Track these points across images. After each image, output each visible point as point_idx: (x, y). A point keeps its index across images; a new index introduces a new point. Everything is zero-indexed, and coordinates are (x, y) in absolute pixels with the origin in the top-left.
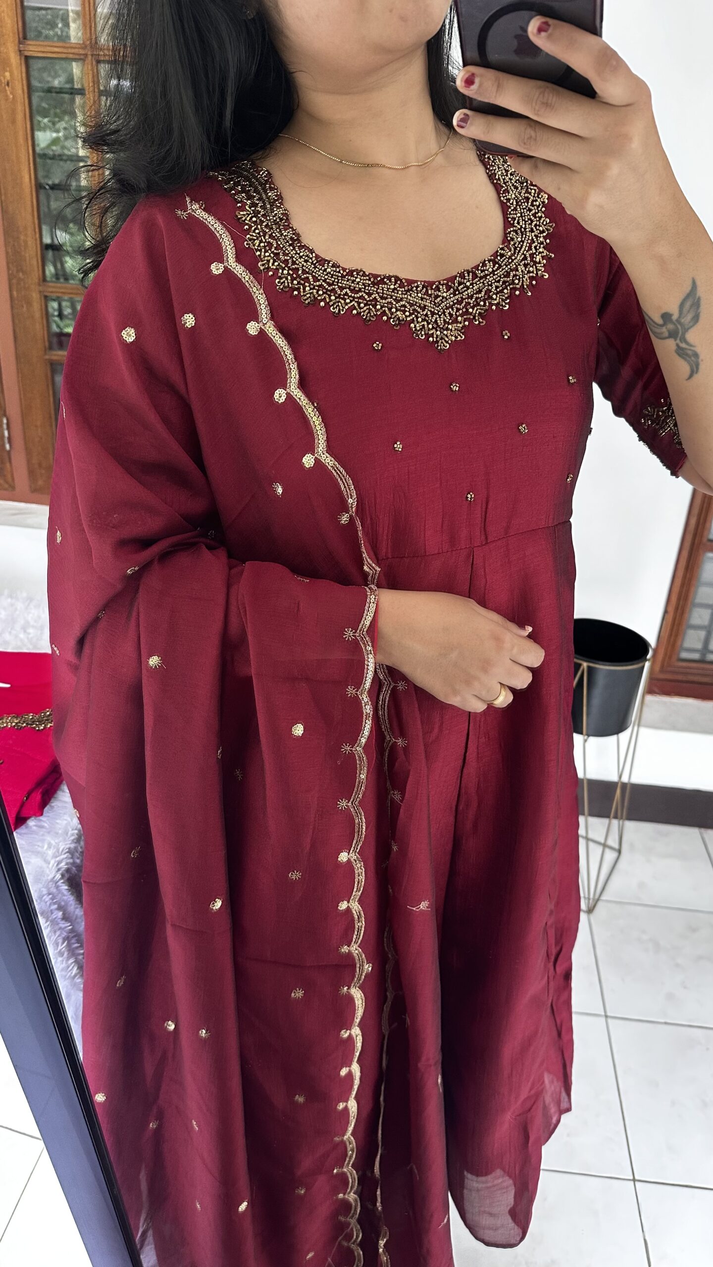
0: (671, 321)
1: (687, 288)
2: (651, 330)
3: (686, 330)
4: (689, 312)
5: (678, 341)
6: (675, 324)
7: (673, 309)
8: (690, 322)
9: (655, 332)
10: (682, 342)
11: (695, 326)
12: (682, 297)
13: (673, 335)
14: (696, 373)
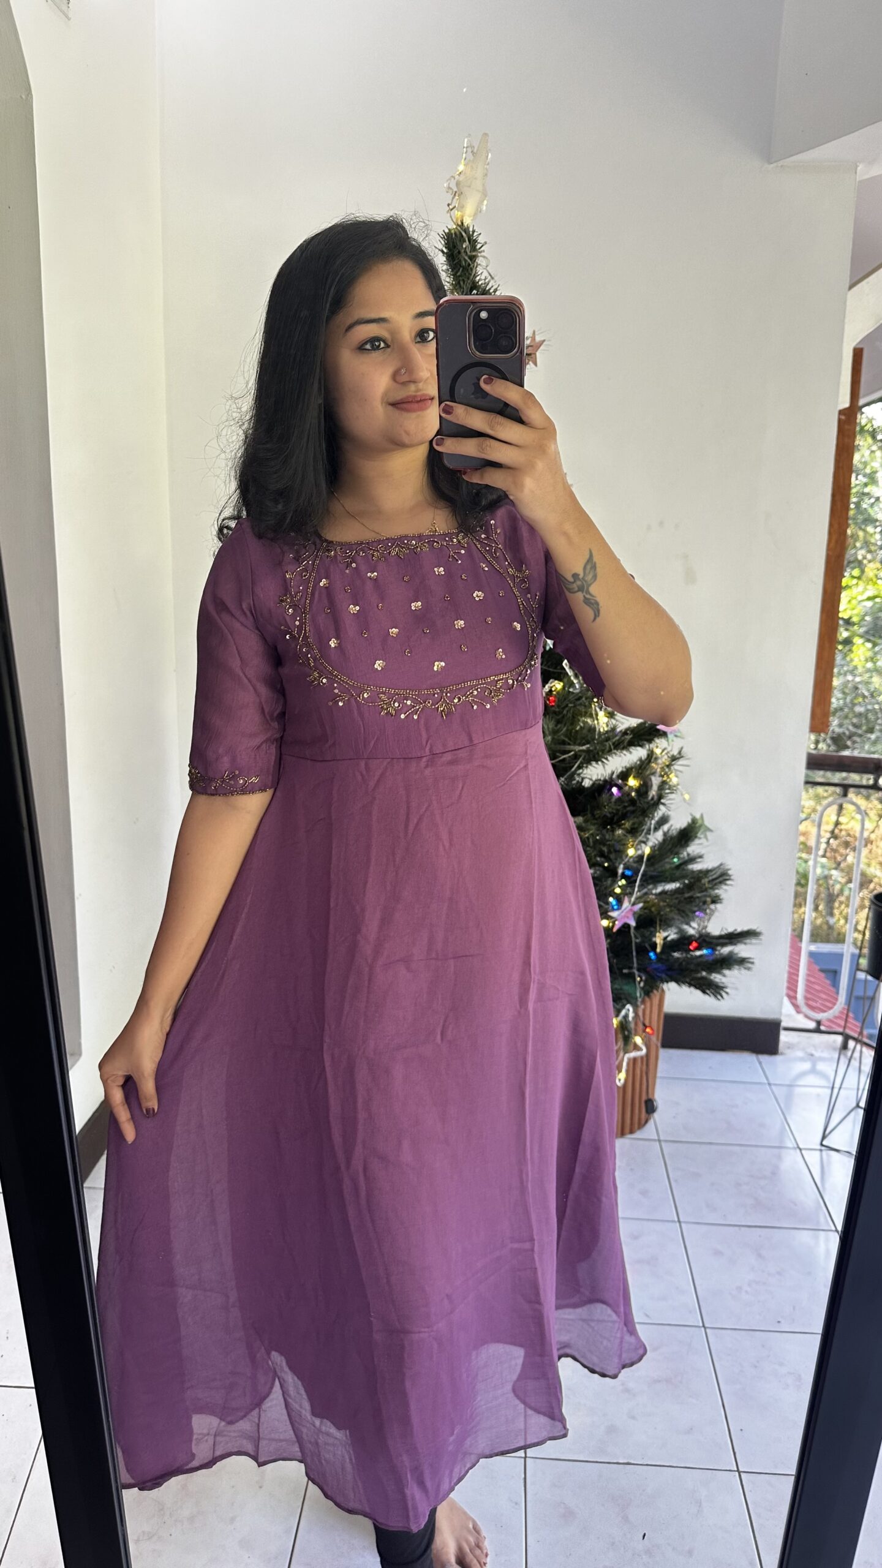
0: (579, 579)
1: (587, 557)
2: (566, 588)
3: (589, 585)
4: (589, 573)
5: (584, 594)
6: (580, 580)
7: (580, 571)
8: (591, 580)
9: (570, 589)
10: (586, 593)
11: (596, 581)
12: (585, 561)
13: (581, 589)
14: (599, 616)
